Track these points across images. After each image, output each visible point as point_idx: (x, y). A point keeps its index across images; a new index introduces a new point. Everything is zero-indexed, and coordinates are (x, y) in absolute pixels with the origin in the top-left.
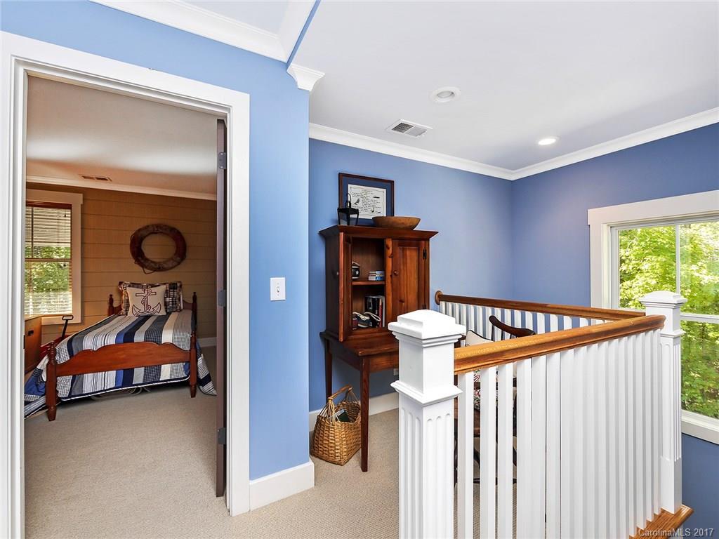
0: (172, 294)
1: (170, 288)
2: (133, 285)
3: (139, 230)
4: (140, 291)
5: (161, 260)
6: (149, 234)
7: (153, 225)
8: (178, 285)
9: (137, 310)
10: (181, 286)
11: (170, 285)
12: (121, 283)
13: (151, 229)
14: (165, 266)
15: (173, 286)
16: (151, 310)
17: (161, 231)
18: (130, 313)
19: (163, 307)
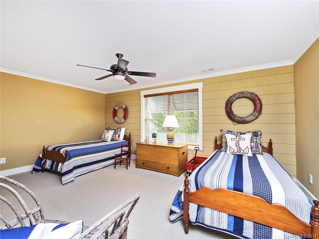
0: (255, 140)
1: (254, 136)
2: (229, 132)
3: (230, 97)
4: (234, 136)
5: (245, 116)
6: (237, 99)
7: (239, 93)
8: (259, 133)
9: (233, 150)
10: (261, 135)
11: (253, 133)
12: (221, 130)
13: (237, 96)
14: (247, 119)
15: (255, 134)
16: (242, 151)
17: (244, 96)
18: (228, 150)
19: (250, 150)
